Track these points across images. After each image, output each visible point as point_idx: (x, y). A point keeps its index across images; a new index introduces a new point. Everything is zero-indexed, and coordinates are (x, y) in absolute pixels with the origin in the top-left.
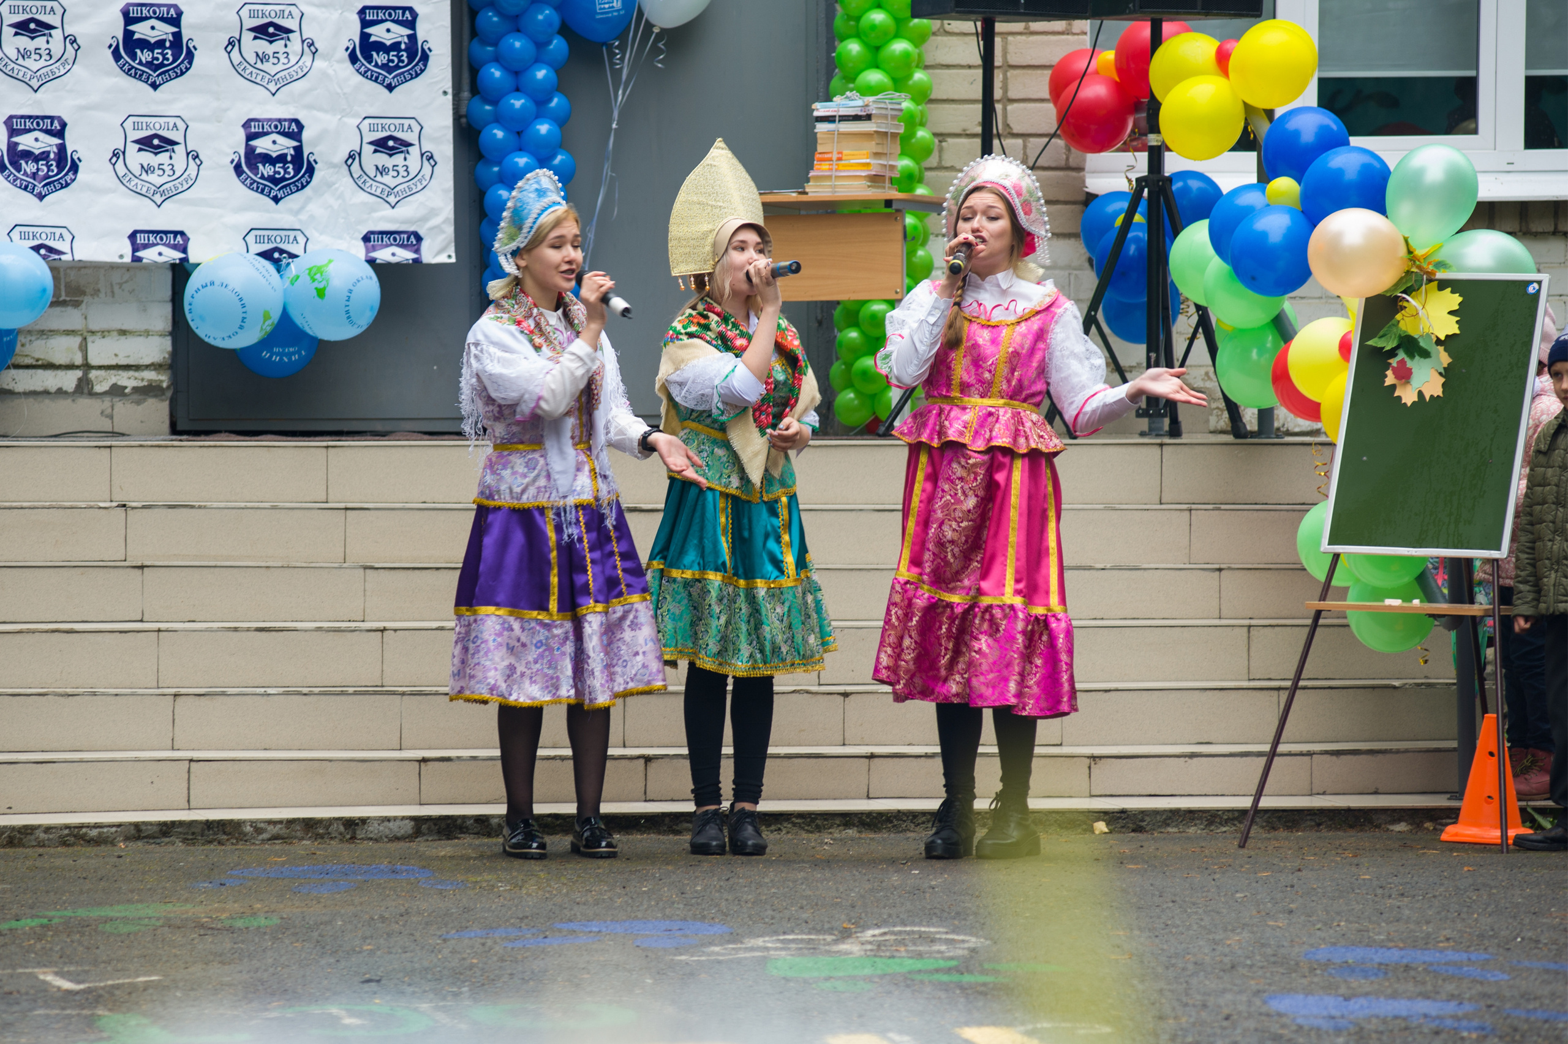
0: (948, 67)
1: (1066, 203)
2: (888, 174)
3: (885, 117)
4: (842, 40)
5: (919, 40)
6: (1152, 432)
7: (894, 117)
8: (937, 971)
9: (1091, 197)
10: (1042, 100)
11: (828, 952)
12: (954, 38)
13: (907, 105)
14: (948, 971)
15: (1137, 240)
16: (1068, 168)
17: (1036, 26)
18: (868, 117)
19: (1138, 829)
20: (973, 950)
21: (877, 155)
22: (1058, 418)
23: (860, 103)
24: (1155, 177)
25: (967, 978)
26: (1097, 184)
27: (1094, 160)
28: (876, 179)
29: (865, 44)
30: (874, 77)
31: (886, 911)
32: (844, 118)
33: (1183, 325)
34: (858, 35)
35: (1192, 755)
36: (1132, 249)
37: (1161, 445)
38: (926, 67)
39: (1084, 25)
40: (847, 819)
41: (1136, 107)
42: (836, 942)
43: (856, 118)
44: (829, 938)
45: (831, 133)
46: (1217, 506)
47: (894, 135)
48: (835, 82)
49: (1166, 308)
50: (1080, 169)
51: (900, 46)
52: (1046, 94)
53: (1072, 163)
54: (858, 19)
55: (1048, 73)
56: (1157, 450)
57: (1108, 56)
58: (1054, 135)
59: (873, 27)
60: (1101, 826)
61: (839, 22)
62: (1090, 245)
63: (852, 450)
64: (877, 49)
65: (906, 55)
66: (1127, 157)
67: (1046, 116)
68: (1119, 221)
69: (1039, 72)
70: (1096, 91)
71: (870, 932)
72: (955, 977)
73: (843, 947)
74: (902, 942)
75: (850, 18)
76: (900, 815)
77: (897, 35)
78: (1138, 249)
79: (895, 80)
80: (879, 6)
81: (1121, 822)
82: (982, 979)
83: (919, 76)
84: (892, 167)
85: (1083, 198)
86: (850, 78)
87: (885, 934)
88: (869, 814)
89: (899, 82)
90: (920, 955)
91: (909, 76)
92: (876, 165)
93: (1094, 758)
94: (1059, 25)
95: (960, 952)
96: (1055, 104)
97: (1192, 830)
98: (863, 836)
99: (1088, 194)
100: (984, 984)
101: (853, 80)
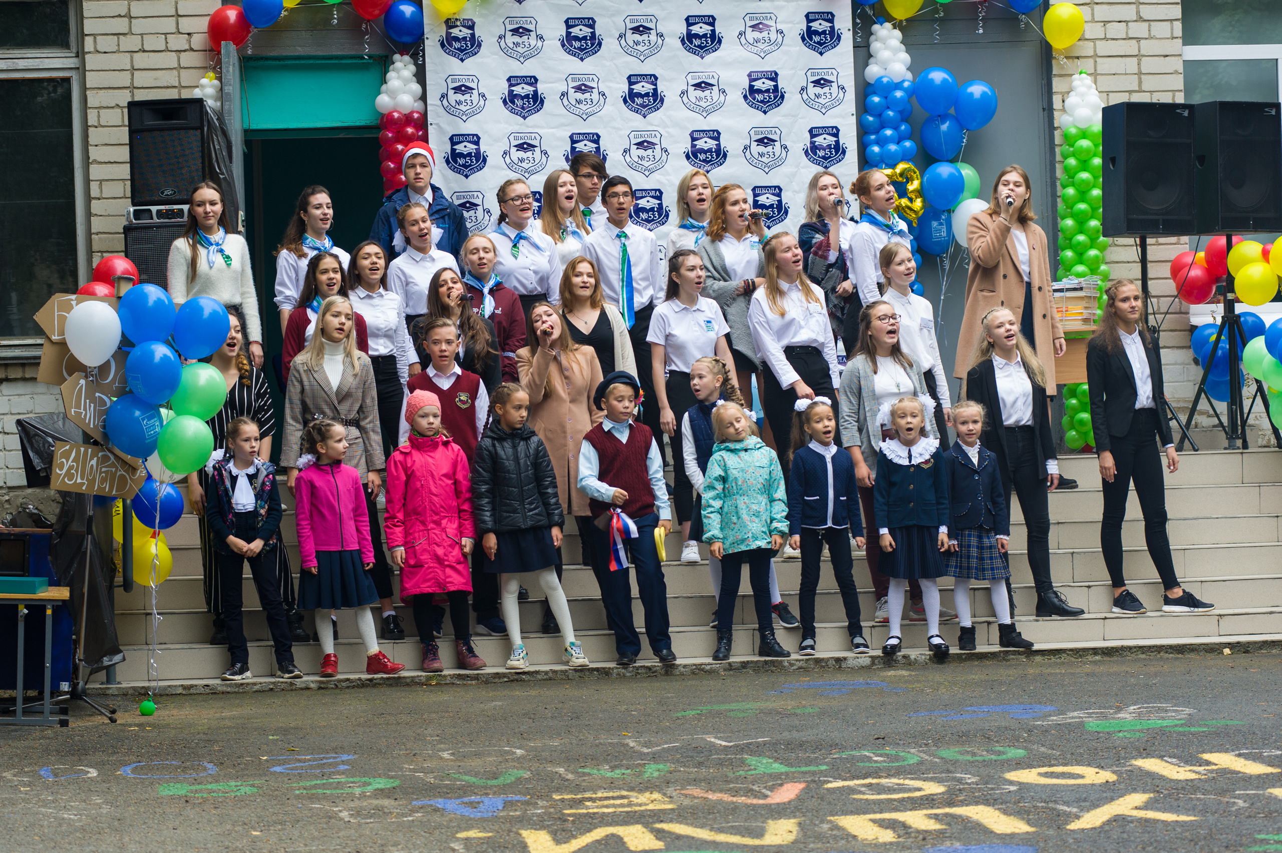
0: (1117, 262)
1: (1180, 331)
2: (1092, 318)
3: (1090, 288)
4: (1062, 250)
5: (1103, 249)
6: (1231, 447)
7: (1094, 288)
8: (1176, 726)
9: (1193, 328)
10: (1166, 278)
11: (1114, 718)
12: (1120, 248)
13: (1099, 282)
14: (1181, 726)
15: (1223, 348)
16: (1181, 313)
17: (1162, 240)
18: (1081, 289)
19: (1246, 652)
20: (1190, 715)
21: (1086, 308)
22: (1186, 440)
23: (1076, 281)
24: (1231, 315)
25: (1193, 729)
26: (1196, 321)
27: (1194, 308)
28: (1086, 321)
29: (1075, 252)
30: (1080, 268)
31: (1135, 696)
32: (1068, 290)
33: (1248, 391)
34: (1071, 247)
35: (1271, 613)
36: (1220, 352)
37: (1242, 453)
38: (1106, 263)
39: (1185, 239)
40: (1095, 651)
41: (1217, 280)
42: (1116, 713)
43: (1075, 289)
44: (1112, 711)
45: (1062, 297)
46: (1274, 483)
47: (1095, 298)
48: (1060, 272)
49: (1239, 383)
50: (1187, 313)
51: (1093, 253)
52: (1170, 276)
53: (1183, 310)
54: (1071, 239)
55: (1170, 264)
56: (1240, 456)
57: (1201, 255)
58: (1176, 297)
59: (1079, 243)
60: (1227, 651)
61: (1061, 241)
62: (1196, 351)
63: (1082, 461)
64: (1081, 254)
65: (1097, 257)
66: (1213, 307)
67: (1170, 287)
68: (1213, 338)
69: (1164, 264)
70: (1196, 273)
71: (1132, 708)
72: (1187, 729)
73: (1120, 715)
74: (1150, 712)
75: (1066, 239)
76: (1123, 648)
77: (1091, 247)
78: (1223, 353)
79: (1091, 270)
80: (1081, 233)
81: (1238, 649)
82: (1201, 729)
83: (1103, 267)
84: (1094, 314)
85: (1189, 328)
86: (1068, 270)
87: (1139, 708)
88: (1107, 648)
89: (1094, 270)
90: (1163, 718)
91: (1098, 268)
92: (1086, 313)
93: (1220, 615)
94: (1173, 239)
95: (1184, 716)
96: (1174, 280)
97: (1274, 651)
98: (1105, 659)
99: (1192, 326)
100: (1203, 732)
101: (1069, 271)
